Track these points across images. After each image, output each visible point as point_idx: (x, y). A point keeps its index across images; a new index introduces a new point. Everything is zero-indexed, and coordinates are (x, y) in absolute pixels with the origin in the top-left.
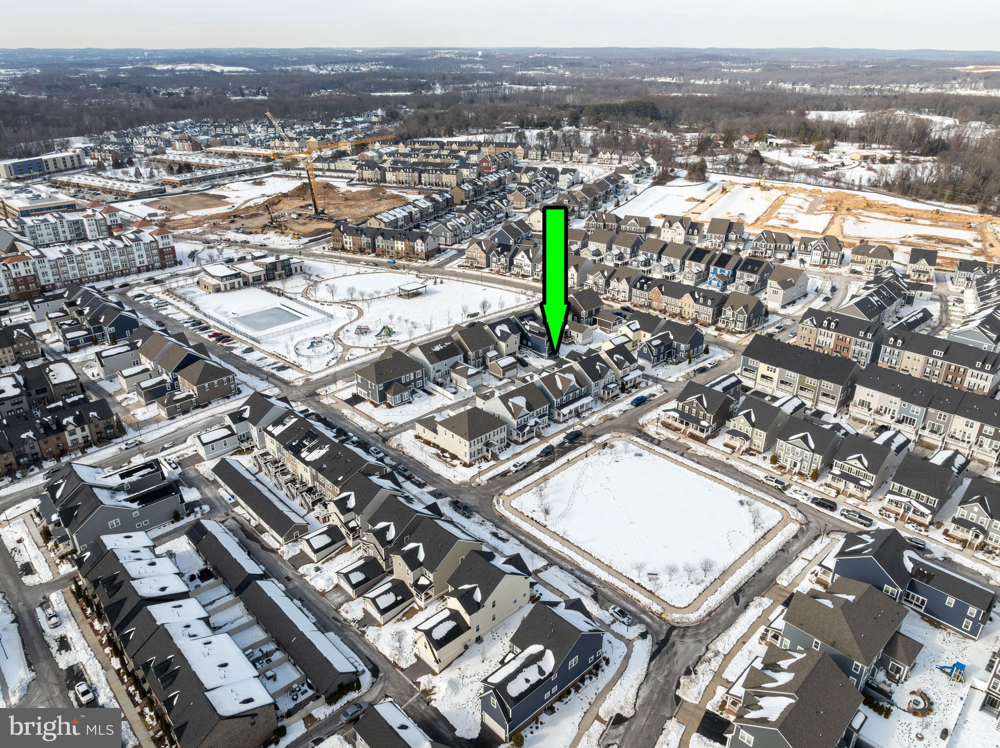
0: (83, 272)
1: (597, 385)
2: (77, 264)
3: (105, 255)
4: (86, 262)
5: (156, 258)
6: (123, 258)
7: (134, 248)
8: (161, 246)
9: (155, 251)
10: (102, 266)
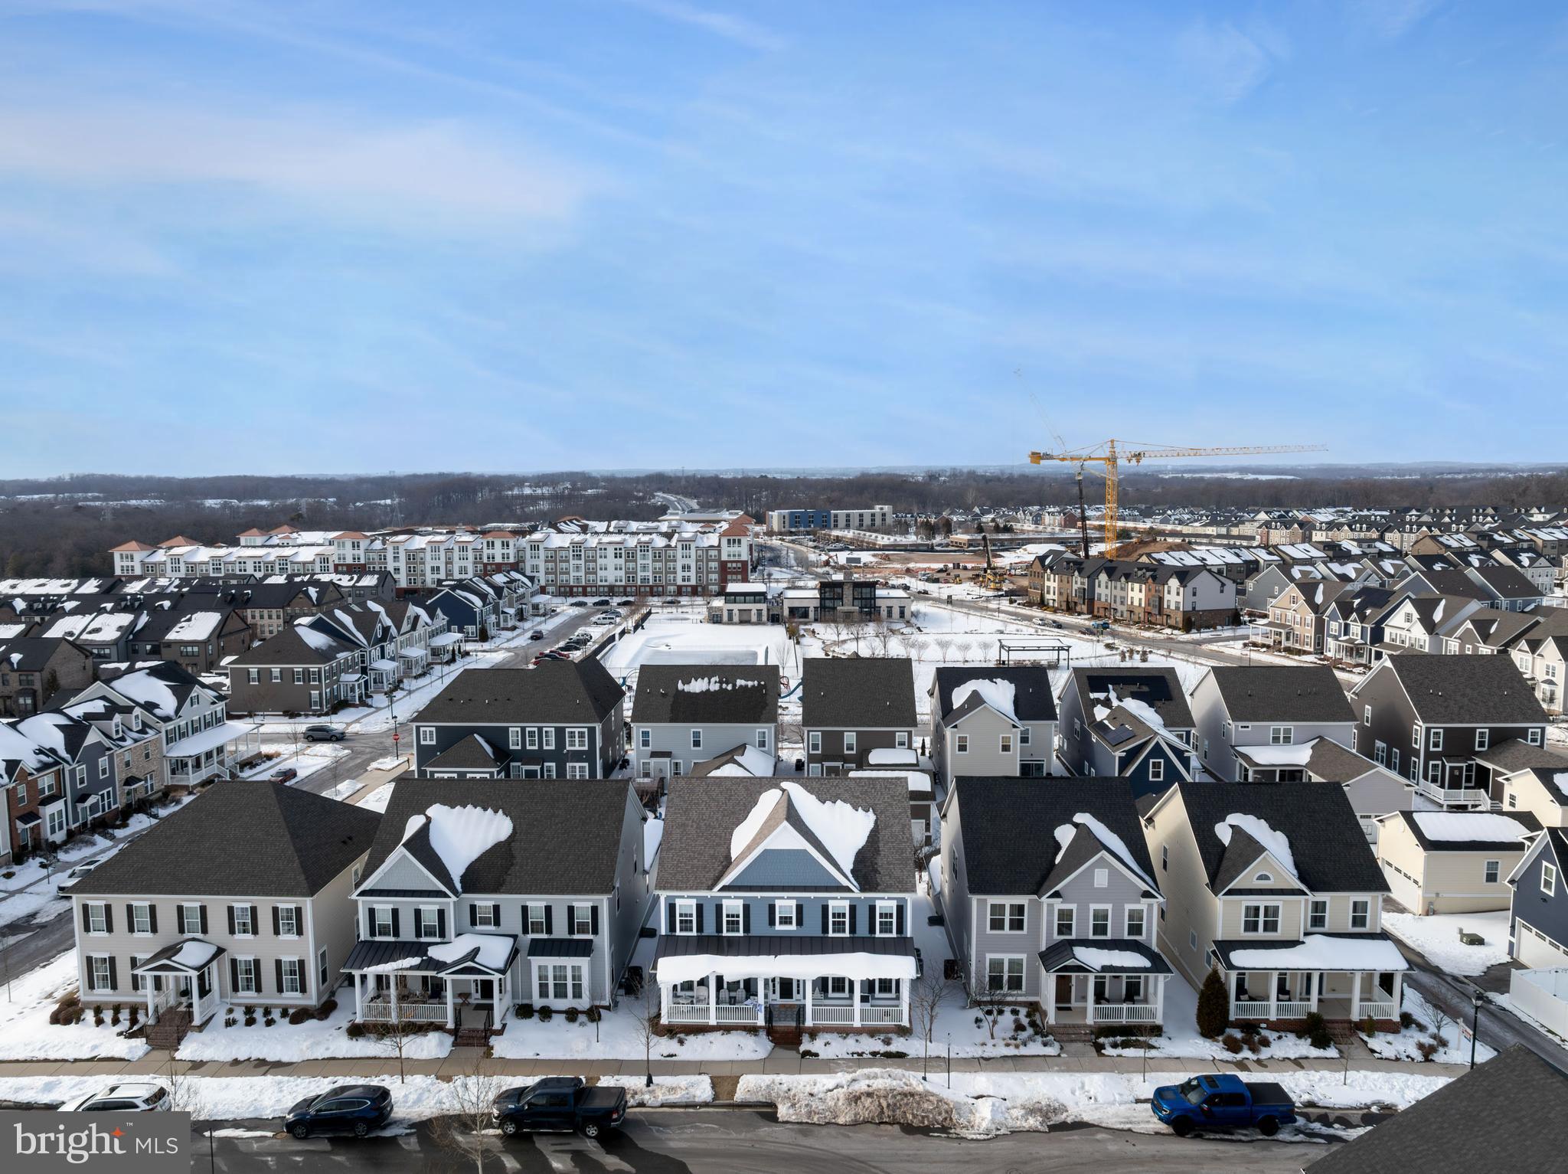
0: (591, 577)
1: (1007, 918)
2: (586, 561)
3: (631, 555)
4: (600, 561)
5: (714, 577)
6: (658, 565)
7: (679, 552)
8: (724, 558)
9: (714, 565)
10: (622, 573)
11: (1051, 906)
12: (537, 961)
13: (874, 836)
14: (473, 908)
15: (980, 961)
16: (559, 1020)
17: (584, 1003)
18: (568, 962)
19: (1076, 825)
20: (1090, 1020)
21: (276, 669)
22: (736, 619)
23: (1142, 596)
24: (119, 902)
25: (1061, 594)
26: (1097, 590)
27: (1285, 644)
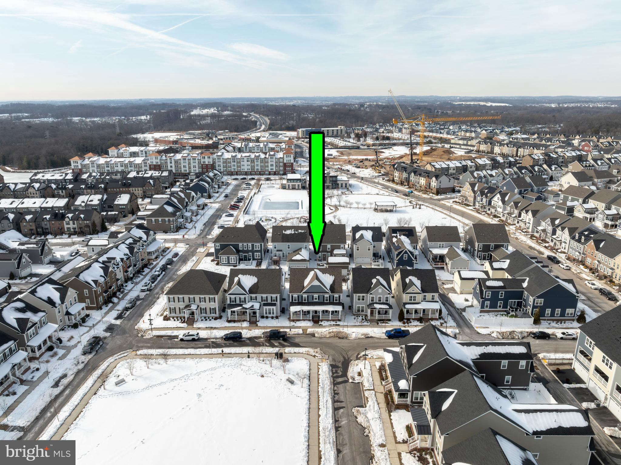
0: (239, 168)
1: (361, 298)
2: (237, 163)
3: (253, 161)
4: (242, 163)
5: (281, 168)
6: (262, 164)
7: (270, 160)
8: (285, 162)
9: (281, 164)
10: (250, 167)
11: (370, 296)
12: (265, 307)
13: (334, 281)
14: (251, 297)
15: (355, 307)
16: (270, 319)
17: (275, 315)
18: (271, 307)
19: (377, 279)
20: (377, 318)
21: (160, 219)
22: (291, 188)
23: (424, 182)
24: (176, 296)
25: (399, 178)
26: (411, 178)
27: (465, 202)
